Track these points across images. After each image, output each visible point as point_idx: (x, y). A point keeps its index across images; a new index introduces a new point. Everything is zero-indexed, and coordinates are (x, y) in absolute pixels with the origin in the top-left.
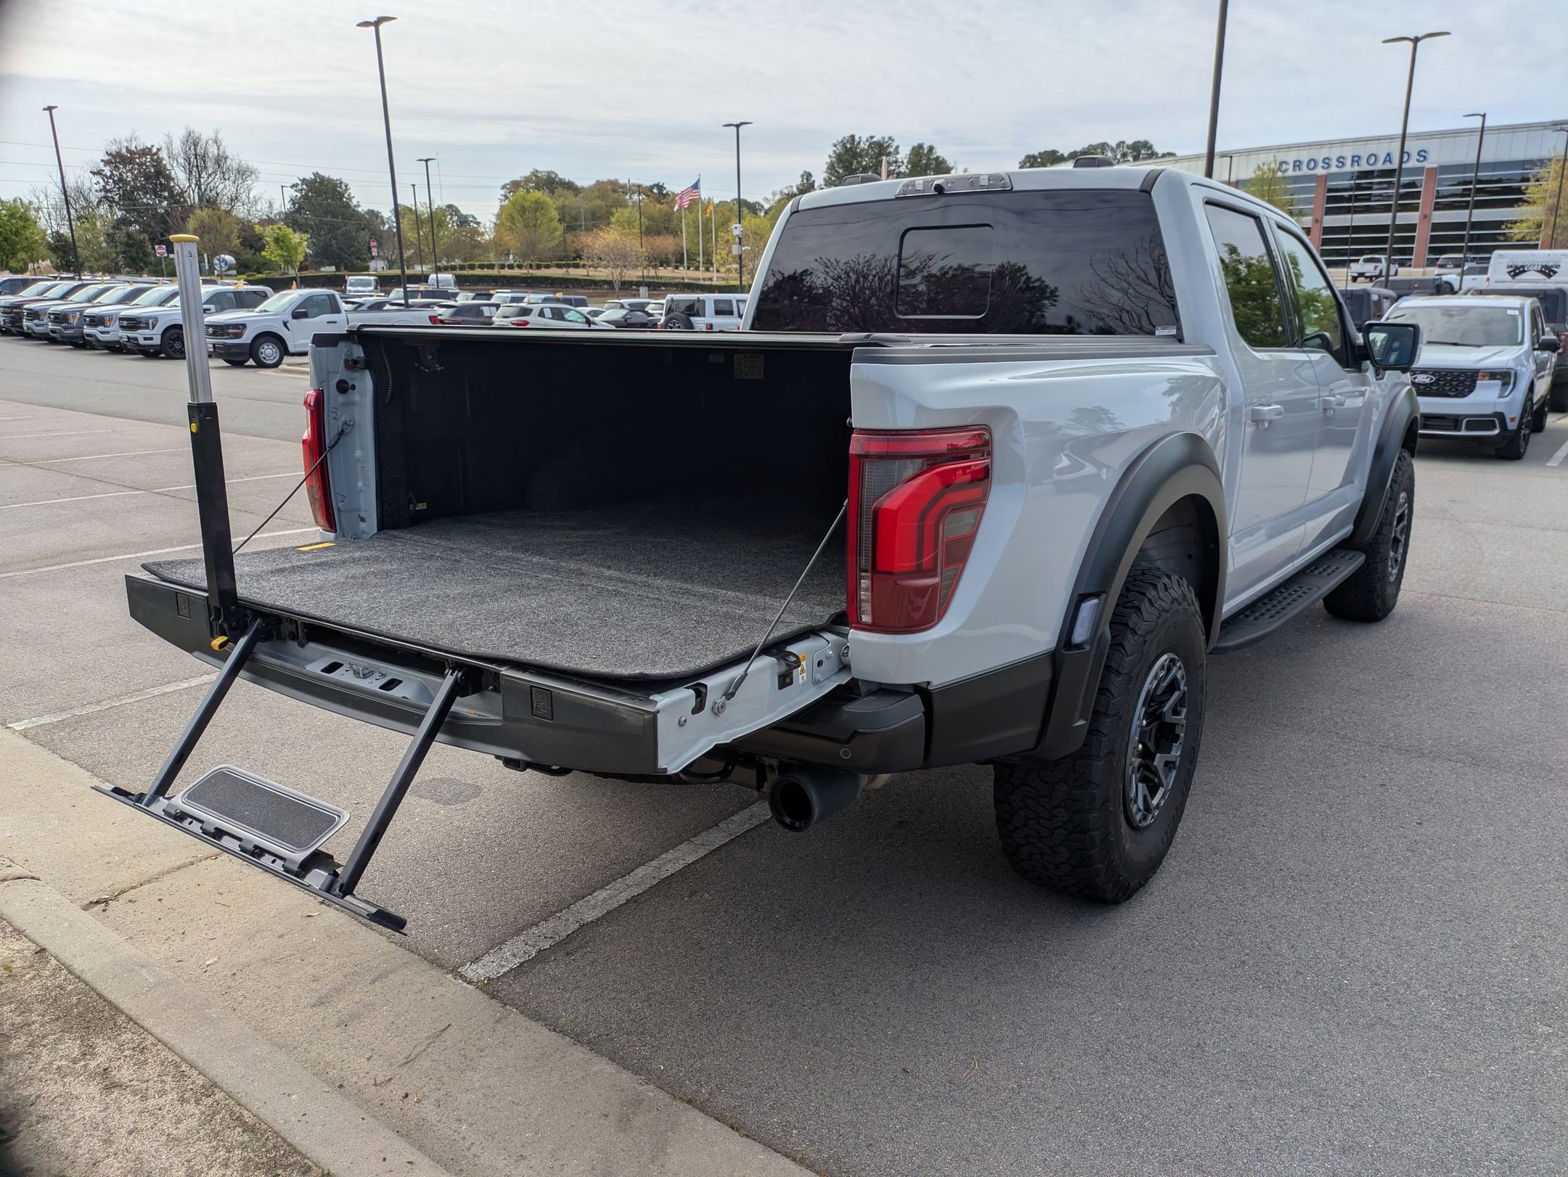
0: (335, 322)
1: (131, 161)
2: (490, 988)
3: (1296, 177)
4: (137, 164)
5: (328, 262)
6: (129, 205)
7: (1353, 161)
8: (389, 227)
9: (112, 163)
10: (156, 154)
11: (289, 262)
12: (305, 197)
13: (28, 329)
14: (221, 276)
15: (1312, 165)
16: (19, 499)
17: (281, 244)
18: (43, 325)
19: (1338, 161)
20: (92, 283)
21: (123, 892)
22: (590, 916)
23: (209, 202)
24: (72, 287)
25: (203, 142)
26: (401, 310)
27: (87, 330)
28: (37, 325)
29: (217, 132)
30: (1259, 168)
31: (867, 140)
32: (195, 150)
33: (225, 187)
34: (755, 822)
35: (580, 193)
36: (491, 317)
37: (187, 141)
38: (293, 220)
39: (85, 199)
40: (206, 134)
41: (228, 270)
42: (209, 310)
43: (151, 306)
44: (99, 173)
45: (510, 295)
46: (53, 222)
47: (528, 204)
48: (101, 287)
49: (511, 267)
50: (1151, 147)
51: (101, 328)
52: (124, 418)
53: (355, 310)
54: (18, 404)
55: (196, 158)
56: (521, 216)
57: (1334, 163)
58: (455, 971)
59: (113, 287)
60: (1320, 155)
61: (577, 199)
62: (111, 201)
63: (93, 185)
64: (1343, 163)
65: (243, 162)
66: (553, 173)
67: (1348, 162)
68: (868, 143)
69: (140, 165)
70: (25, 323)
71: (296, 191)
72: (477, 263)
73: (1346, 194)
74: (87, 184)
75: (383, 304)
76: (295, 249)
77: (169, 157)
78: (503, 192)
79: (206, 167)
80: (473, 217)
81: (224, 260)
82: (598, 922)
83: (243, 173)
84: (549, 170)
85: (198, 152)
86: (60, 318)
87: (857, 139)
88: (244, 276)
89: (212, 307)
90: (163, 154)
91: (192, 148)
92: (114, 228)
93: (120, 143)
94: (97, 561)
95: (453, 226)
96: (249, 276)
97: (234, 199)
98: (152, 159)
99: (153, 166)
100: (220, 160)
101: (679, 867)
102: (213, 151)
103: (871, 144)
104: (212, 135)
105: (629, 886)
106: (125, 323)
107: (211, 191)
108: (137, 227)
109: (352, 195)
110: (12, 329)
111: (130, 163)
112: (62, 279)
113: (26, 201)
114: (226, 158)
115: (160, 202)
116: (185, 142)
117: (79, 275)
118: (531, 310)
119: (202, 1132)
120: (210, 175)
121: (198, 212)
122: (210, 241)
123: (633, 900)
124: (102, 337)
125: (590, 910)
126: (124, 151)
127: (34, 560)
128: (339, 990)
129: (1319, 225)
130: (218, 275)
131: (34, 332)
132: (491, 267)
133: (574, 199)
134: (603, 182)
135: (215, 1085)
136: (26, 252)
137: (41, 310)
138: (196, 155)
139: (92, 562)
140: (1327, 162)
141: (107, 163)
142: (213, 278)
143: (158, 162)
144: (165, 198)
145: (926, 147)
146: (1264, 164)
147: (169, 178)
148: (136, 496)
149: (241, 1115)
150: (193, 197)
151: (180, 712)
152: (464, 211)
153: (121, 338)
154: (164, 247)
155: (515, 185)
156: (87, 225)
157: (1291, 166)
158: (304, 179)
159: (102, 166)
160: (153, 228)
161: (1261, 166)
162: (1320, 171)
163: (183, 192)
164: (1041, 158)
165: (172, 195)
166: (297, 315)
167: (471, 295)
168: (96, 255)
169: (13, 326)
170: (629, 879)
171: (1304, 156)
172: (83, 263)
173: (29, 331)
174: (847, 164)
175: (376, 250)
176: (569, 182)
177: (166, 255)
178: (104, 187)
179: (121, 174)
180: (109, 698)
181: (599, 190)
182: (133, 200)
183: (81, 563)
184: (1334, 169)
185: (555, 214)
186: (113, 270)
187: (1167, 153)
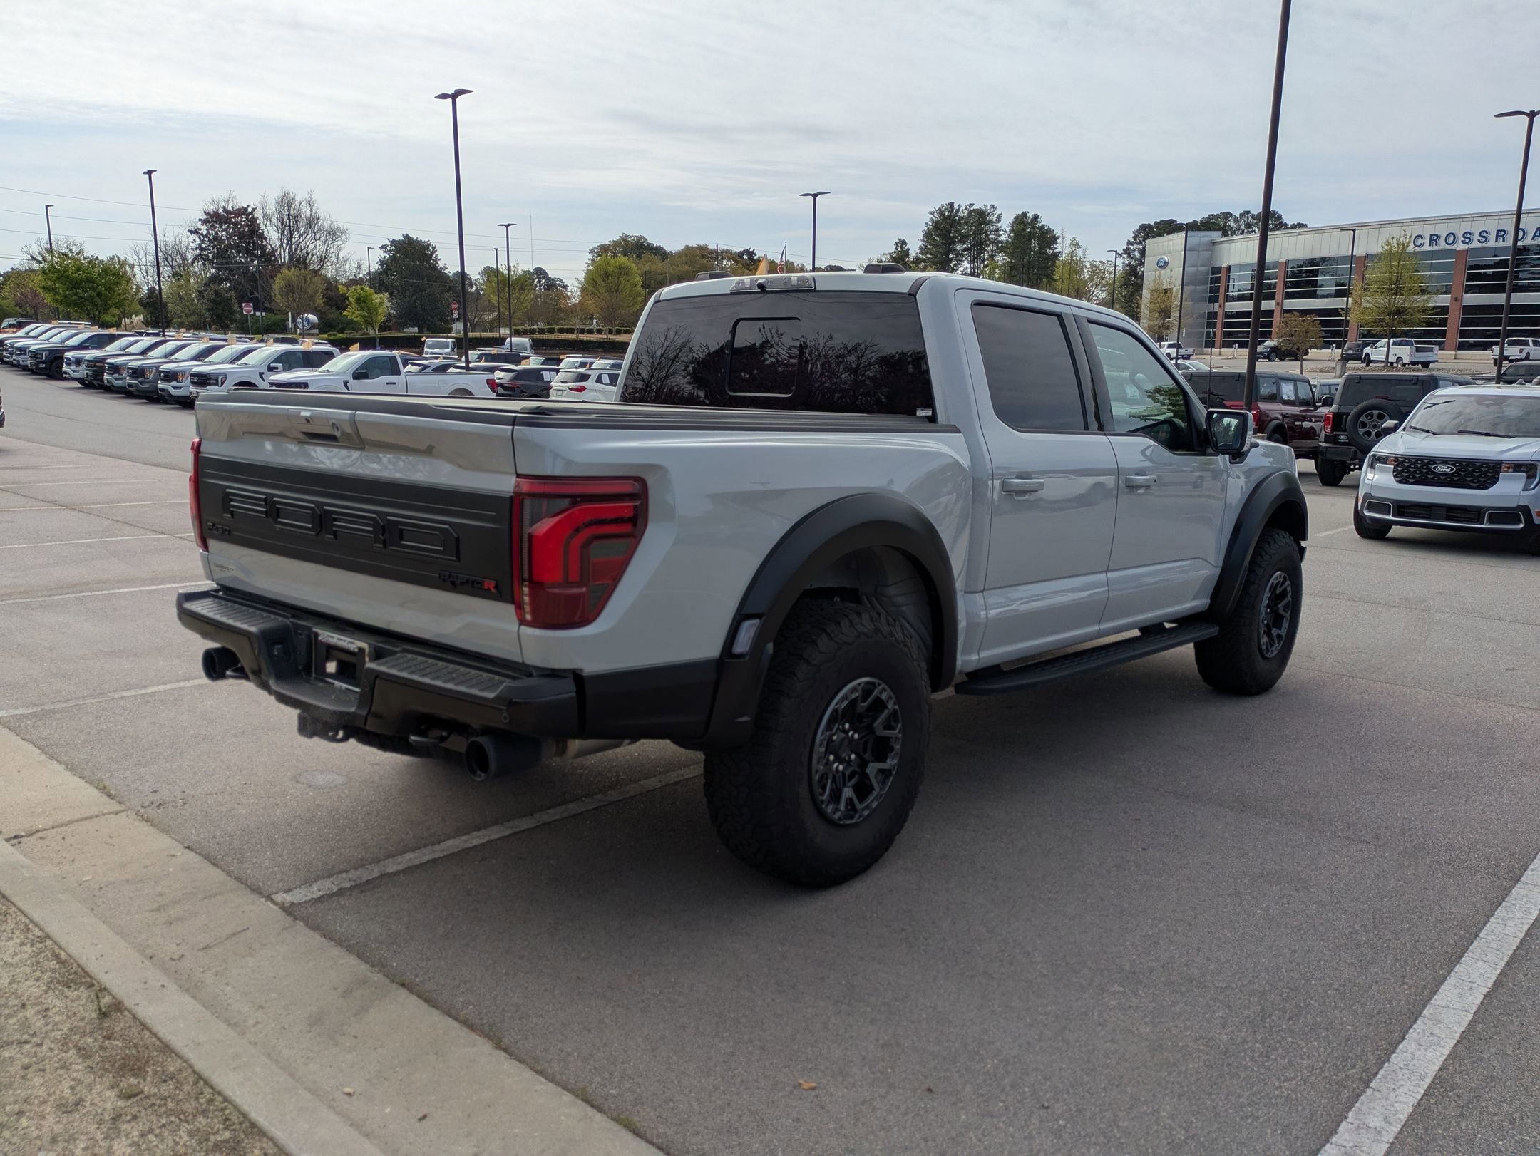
0: (395, 383)
1: (227, 221)
2: (289, 910)
3: (1433, 252)
4: (233, 223)
5: (411, 323)
6: (222, 264)
7: (1497, 236)
8: (477, 289)
9: (209, 222)
10: (252, 213)
11: (369, 322)
12: (393, 258)
13: (108, 382)
14: (303, 335)
16: (54, 538)
17: (363, 304)
18: (121, 379)
19: (1480, 235)
20: (175, 338)
21: (38, 831)
22: (390, 870)
23: (299, 262)
24: (152, 342)
25: (297, 203)
26: (460, 373)
27: (161, 385)
28: (116, 379)
29: (311, 193)
30: (1389, 244)
31: (966, 208)
32: (289, 210)
33: (315, 247)
34: (566, 815)
35: (667, 258)
36: (551, 381)
37: (282, 202)
38: (379, 281)
39: (181, 255)
40: (300, 196)
41: (311, 328)
42: (277, 368)
43: (222, 363)
44: (196, 232)
45: (579, 360)
46: (150, 278)
47: (612, 269)
48: (179, 343)
49: (590, 332)
50: (1280, 217)
51: (174, 383)
52: (173, 469)
53: (420, 372)
54: (80, 454)
55: (289, 218)
56: (604, 280)
57: (1476, 237)
58: (269, 898)
59: (190, 344)
60: (1459, 229)
61: (664, 264)
62: (206, 259)
63: (190, 243)
64: (1486, 238)
65: (335, 223)
66: (643, 237)
67: (1493, 237)
68: (967, 212)
69: (236, 224)
70: (106, 376)
71: (385, 252)
72: (557, 327)
73: (1490, 271)
74: (185, 242)
75: (449, 366)
76: (376, 310)
77: (263, 217)
78: (591, 256)
79: (298, 228)
80: (561, 281)
81: (308, 320)
82: (397, 873)
83: (334, 233)
84: (638, 235)
85: (292, 212)
86: (138, 373)
87: (956, 206)
88: (325, 336)
89: (280, 366)
90: (258, 214)
91: (287, 208)
92: (205, 285)
93: (218, 203)
94: (104, 592)
95: (540, 289)
96: (330, 335)
97: (323, 260)
98: (247, 218)
99: (248, 225)
100: (312, 221)
101: (483, 841)
102: (306, 211)
103: (970, 212)
104: (307, 196)
105: (434, 851)
106: (196, 379)
107: (301, 251)
108: (228, 285)
109: (439, 258)
110: (95, 382)
111: (226, 223)
112: (148, 335)
113: (122, 258)
114: (318, 219)
115: (252, 261)
116: (280, 202)
117: (164, 332)
118: (589, 376)
119: (29, 962)
120: (301, 235)
121: (285, 271)
122: (294, 300)
123: (434, 861)
124: (174, 392)
125: (391, 866)
126: (221, 211)
127: (51, 589)
128: (175, 902)
129: (1458, 303)
130: (300, 334)
131: (113, 385)
132: (571, 331)
133: (660, 265)
134: (692, 247)
135: (48, 936)
136: (118, 307)
137: (121, 364)
138: (289, 215)
139: (100, 593)
140: (1468, 237)
141: (204, 222)
142: (294, 336)
143: (253, 222)
144: (256, 256)
145: (1030, 215)
146: (1393, 238)
147: (262, 237)
148: (159, 539)
149: (59, 954)
150: (284, 256)
151: (131, 711)
152: (551, 275)
153: (191, 393)
154: (251, 304)
155: (604, 249)
156: (182, 282)
157: (1427, 241)
158: (394, 240)
159: (199, 225)
160: (243, 286)
161: (1390, 240)
162: (1460, 246)
163: (274, 251)
164: (1157, 227)
165: (263, 254)
166: (358, 376)
167: (542, 359)
168: (187, 312)
169: (95, 379)
170: (437, 847)
171: (1442, 231)
172: (172, 319)
173: (109, 385)
174: (944, 232)
175: (457, 312)
176: (657, 247)
177: (252, 313)
178: (200, 245)
179: (216, 233)
180: (76, 698)
181: (686, 255)
182: (226, 259)
183: (89, 594)
184: (1476, 244)
185: (638, 279)
186: (198, 326)
187: (1298, 224)
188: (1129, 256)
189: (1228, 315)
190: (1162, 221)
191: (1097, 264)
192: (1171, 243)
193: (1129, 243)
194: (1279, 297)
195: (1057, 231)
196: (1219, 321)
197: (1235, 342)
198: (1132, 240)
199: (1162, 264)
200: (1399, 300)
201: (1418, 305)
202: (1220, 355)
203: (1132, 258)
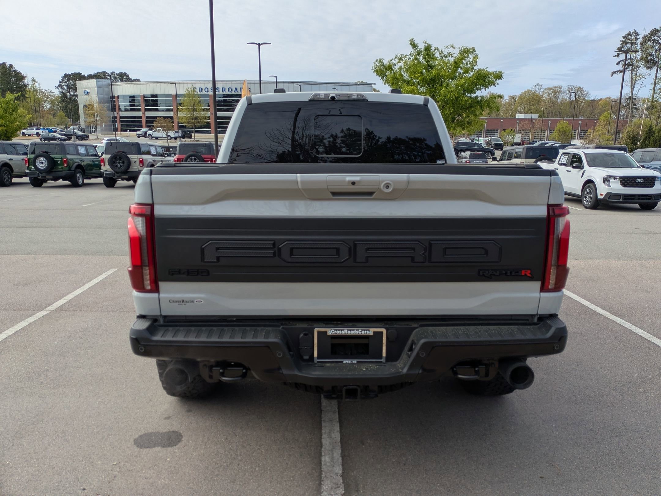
3: (201, 95)
7: (223, 90)
15: (207, 90)
50: (128, 76)
64: (219, 90)
67: (221, 90)
73: (222, 103)
129: (213, 116)
145: (8, 64)
157: (198, 90)
161: (188, 89)
162: (210, 93)
164: (73, 76)
171: (203, 86)
187: (136, 79)
188: (61, 88)
189: (122, 117)
190: (75, 73)
191: (43, 91)
192: (89, 84)
193: (60, 82)
194: (143, 110)
195: (23, 73)
196: (118, 119)
197: (128, 129)
198: (61, 81)
199: (86, 93)
200: (196, 114)
201: (202, 115)
202: (121, 135)
203: (63, 89)
